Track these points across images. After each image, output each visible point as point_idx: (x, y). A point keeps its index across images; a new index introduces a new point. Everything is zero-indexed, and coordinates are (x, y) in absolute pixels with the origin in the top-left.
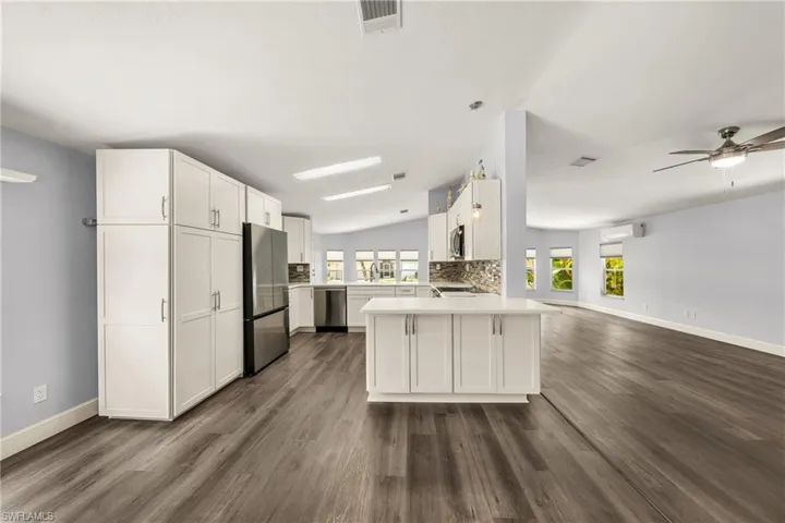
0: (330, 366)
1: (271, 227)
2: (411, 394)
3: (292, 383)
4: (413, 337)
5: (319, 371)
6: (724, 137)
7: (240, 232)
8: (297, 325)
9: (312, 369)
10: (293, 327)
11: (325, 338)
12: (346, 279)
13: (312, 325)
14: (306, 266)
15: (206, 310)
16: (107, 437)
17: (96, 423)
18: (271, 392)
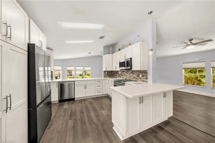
6: (190, 41)
7: (26, 49)
12: (63, 78)
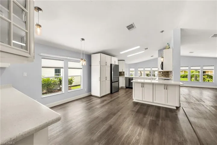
0: (127, 95)
1: (116, 64)
2: (142, 101)
3: (119, 96)
4: (143, 88)
5: (124, 95)
7: (110, 65)
8: (121, 86)
9: (123, 94)
10: (120, 86)
11: (127, 89)
12: (134, 76)
13: (125, 86)
14: (124, 72)
15: (105, 80)
16: (92, 97)
17: (91, 95)
18: (115, 97)
